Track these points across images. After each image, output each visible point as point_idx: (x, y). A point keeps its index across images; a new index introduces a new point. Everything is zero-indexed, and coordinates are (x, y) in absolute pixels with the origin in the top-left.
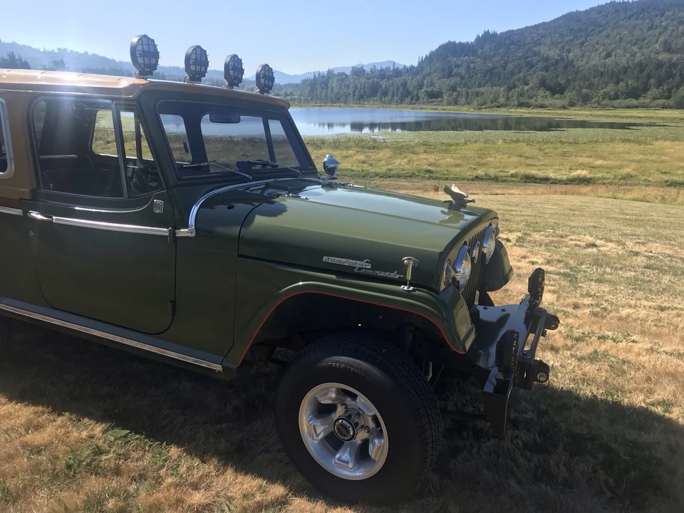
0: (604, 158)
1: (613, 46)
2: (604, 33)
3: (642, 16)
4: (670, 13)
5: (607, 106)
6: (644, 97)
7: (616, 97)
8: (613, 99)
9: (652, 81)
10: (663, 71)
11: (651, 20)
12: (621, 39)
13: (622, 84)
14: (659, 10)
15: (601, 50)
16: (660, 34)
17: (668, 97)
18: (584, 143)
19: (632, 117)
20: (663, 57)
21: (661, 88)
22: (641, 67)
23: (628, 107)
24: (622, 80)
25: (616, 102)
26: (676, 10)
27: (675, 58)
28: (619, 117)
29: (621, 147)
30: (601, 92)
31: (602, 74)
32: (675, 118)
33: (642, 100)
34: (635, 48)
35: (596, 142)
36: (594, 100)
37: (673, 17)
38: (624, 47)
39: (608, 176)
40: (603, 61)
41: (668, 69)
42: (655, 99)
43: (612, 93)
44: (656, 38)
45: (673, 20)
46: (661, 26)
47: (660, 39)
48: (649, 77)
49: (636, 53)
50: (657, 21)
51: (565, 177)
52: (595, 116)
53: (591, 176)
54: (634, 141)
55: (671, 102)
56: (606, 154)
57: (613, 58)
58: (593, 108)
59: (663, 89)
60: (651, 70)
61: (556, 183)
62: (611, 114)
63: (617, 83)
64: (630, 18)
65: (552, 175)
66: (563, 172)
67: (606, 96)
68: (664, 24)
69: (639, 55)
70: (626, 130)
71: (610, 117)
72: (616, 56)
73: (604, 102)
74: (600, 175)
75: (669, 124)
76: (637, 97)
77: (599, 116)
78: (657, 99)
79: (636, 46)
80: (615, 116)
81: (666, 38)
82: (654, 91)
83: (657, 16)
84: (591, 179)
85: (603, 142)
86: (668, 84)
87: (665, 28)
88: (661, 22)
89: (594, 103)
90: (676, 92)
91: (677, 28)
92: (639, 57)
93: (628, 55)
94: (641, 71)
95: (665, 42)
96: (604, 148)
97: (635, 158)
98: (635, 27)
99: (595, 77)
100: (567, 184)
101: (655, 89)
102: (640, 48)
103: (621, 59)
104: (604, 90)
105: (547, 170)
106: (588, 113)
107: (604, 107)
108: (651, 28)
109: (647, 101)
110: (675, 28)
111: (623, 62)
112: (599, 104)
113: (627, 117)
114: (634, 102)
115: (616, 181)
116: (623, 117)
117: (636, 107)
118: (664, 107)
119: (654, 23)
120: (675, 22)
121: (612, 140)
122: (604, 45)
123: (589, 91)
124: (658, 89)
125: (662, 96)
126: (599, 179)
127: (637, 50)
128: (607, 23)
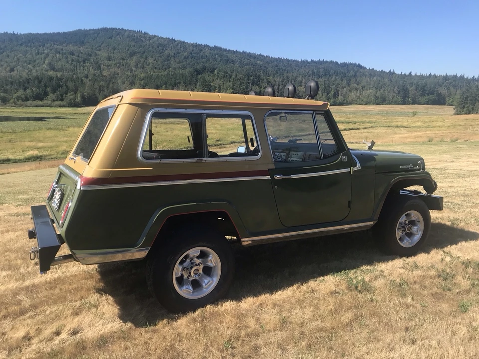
0: (41, 141)
1: (14, 64)
2: (5, 54)
3: (29, 45)
4: (48, 45)
5: (22, 105)
6: (46, 100)
7: (27, 99)
8: (25, 101)
9: (49, 89)
10: (54, 83)
11: (37, 48)
12: (18, 60)
13: (29, 91)
14: (41, 42)
15: (5, 65)
16: (45, 58)
17: (62, 100)
18: (21, 132)
19: (43, 113)
20: (51, 73)
21: (56, 93)
22: (39, 80)
23: (37, 106)
24: (29, 88)
25: (29, 103)
26: (52, 43)
27: (59, 75)
28: (34, 113)
29: (50, 133)
30: (15, 96)
31: (12, 83)
32: (71, 113)
33: (45, 102)
34: (30, 66)
35: (29, 130)
36: (11, 101)
37: (52, 48)
38: (22, 65)
39: (52, 152)
40: (9, 73)
41: (57, 82)
42: (54, 101)
43: (23, 97)
44: (43, 61)
45: (51, 50)
46: (44, 53)
47: (46, 62)
48: (46, 87)
49: (32, 70)
50: (41, 49)
51: (23, 157)
52: (16, 112)
53: (41, 154)
54: (55, 129)
55: (64, 103)
56: (42, 139)
57: (16, 72)
58: (12, 106)
59: (57, 94)
60: (46, 82)
61: (16, 162)
62: (28, 111)
63: (25, 90)
64: (22, 45)
65: (11, 157)
66: (19, 153)
67: (18, 98)
68: (46, 52)
69: (34, 71)
70: (44, 122)
71: (28, 113)
72: (18, 71)
73: (19, 103)
74: (47, 153)
75: (69, 117)
76: (42, 100)
77: (20, 112)
78: (55, 101)
79: (31, 65)
80: (31, 113)
81: (50, 61)
82: (51, 96)
83: (40, 46)
84: (41, 156)
85: (34, 130)
86: (60, 91)
87: (48, 55)
88: (44, 50)
89: (12, 103)
90: (66, 97)
91: (56, 56)
92: (34, 73)
93: (27, 71)
94: (40, 82)
95: (50, 64)
96: (37, 134)
97: (62, 139)
98: (26, 52)
99: (7, 85)
100: (25, 162)
101: (52, 94)
102: (34, 66)
103: (21, 73)
104: (17, 94)
105: (5, 153)
106: (10, 110)
107: (20, 106)
108: (38, 54)
109: (49, 102)
110: (54, 55)
111: (25, 75)
112: (16, 104)
113: (40, 113)
114: (40, 103)
115: (59, 156)
116: (37, 113)
117: (42, 106)
118: (61, 106)
119: (40, 51)
120: (53, 51)
121: (40, 129)
122: (7, 62)
123: (5, 95)
124: (54, 94)
125: (58, 99)
126: (47, 155)
127: (32, 68)
128: (5, 47)
